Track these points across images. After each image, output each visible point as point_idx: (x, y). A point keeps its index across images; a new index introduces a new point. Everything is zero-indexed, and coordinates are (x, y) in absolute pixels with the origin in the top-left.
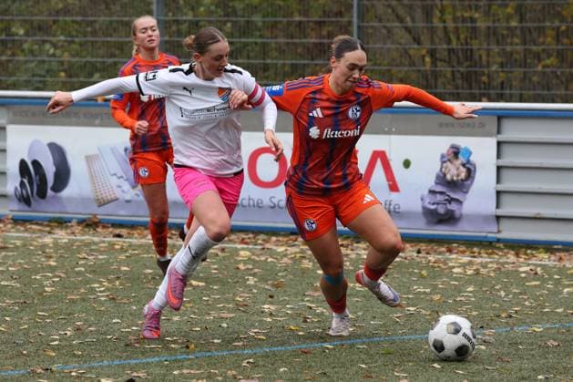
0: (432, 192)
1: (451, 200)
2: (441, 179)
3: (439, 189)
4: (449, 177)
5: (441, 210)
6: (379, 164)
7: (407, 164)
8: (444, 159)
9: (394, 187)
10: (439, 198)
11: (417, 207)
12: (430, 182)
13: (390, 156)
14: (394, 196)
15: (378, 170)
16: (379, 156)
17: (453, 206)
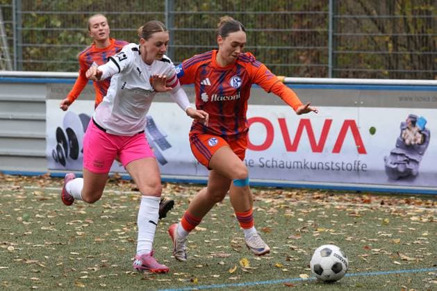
0: (393, 154)
1: (409, 161)
2: (402, 144)
3: (399, 151)
4: (407, 142)
5: (401, 169)
6: (349, 134)
7: (373, 131)
8: (403, 127)
9: (362, 150)
10: (399, 159)
11: (381, 166)
12: (392, 145)
14: (362, 157)
15: (349, 136)
16: (350, 124)
17: (411, 166)
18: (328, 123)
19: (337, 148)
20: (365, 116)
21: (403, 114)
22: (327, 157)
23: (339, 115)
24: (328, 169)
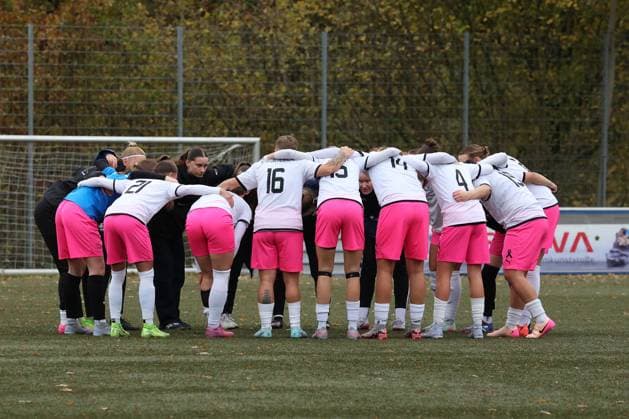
0: (612, 252)
1: (622, 255)
2: (617, 245)
3: (616, 250)
4: (621, 244)
5: (617, 260)
6: (581, 241)
7: (597, 238)
8: (617, 235)
9: (590, 250)
10: (616, 254)
11: (604, 259)
12: (611, 246)
13: (587, 234)
14: (589, 254)
15: (581, 242)
16: (582, 235)
17: (623, 258)
18: (566, 235)
19: (573, 249)
20: (591, 230)
21: (617, 228)
22: (566, 255)
23: (573, 230)
24: (568, 263)
